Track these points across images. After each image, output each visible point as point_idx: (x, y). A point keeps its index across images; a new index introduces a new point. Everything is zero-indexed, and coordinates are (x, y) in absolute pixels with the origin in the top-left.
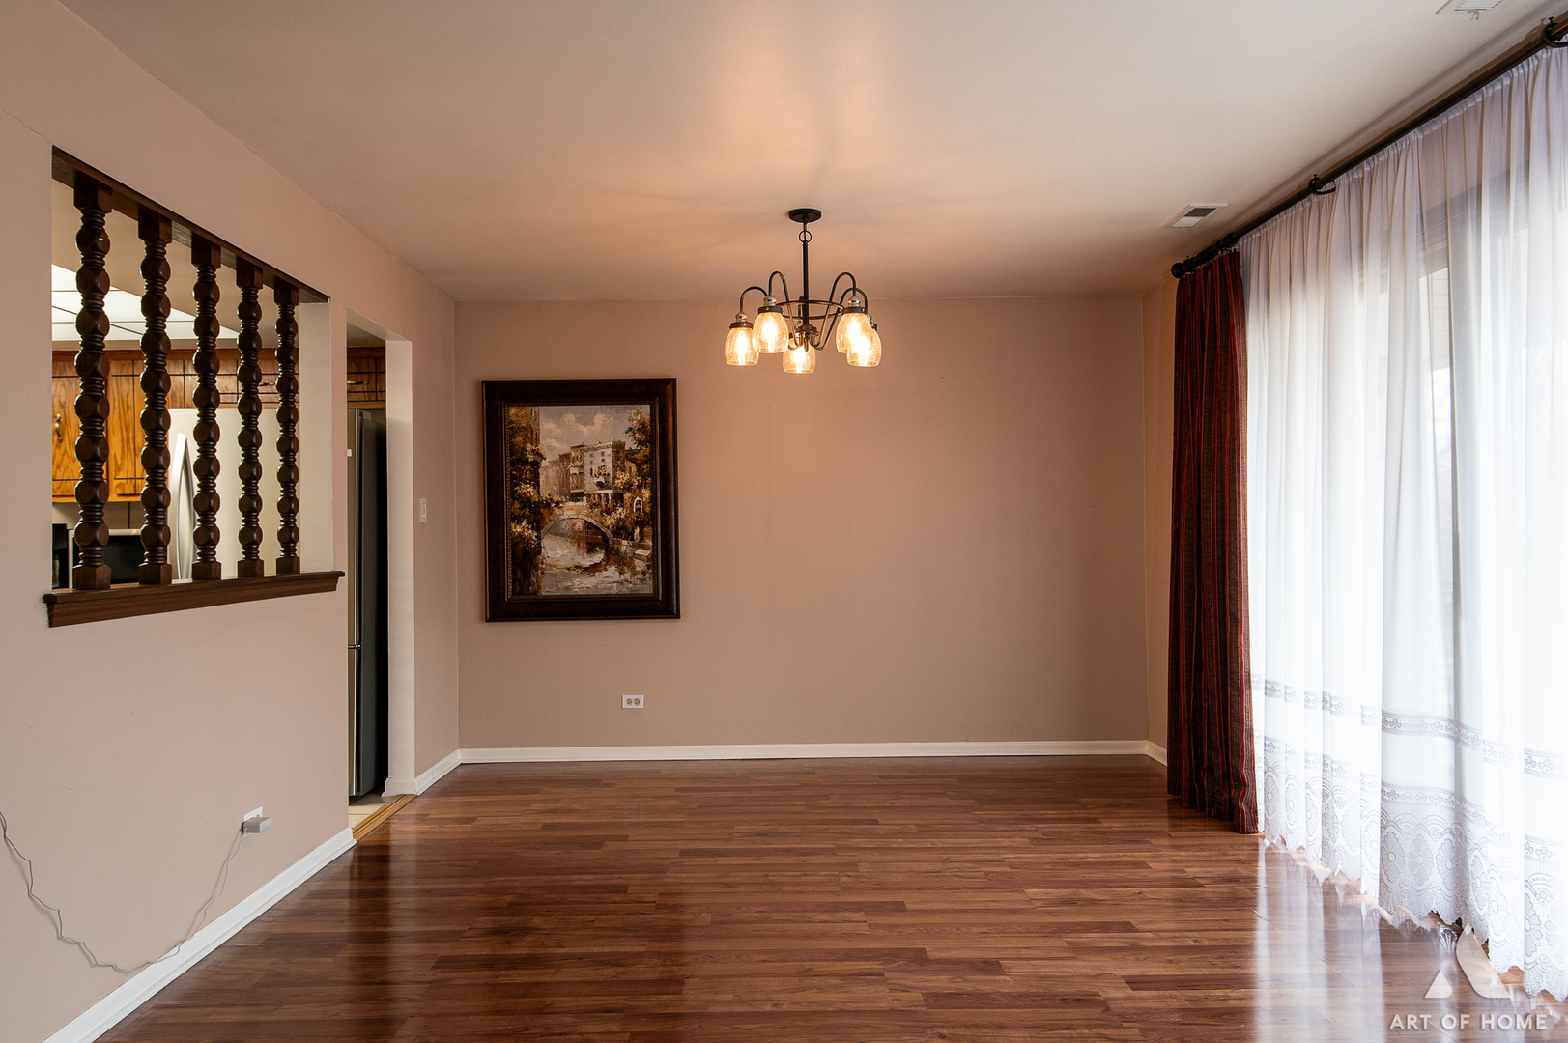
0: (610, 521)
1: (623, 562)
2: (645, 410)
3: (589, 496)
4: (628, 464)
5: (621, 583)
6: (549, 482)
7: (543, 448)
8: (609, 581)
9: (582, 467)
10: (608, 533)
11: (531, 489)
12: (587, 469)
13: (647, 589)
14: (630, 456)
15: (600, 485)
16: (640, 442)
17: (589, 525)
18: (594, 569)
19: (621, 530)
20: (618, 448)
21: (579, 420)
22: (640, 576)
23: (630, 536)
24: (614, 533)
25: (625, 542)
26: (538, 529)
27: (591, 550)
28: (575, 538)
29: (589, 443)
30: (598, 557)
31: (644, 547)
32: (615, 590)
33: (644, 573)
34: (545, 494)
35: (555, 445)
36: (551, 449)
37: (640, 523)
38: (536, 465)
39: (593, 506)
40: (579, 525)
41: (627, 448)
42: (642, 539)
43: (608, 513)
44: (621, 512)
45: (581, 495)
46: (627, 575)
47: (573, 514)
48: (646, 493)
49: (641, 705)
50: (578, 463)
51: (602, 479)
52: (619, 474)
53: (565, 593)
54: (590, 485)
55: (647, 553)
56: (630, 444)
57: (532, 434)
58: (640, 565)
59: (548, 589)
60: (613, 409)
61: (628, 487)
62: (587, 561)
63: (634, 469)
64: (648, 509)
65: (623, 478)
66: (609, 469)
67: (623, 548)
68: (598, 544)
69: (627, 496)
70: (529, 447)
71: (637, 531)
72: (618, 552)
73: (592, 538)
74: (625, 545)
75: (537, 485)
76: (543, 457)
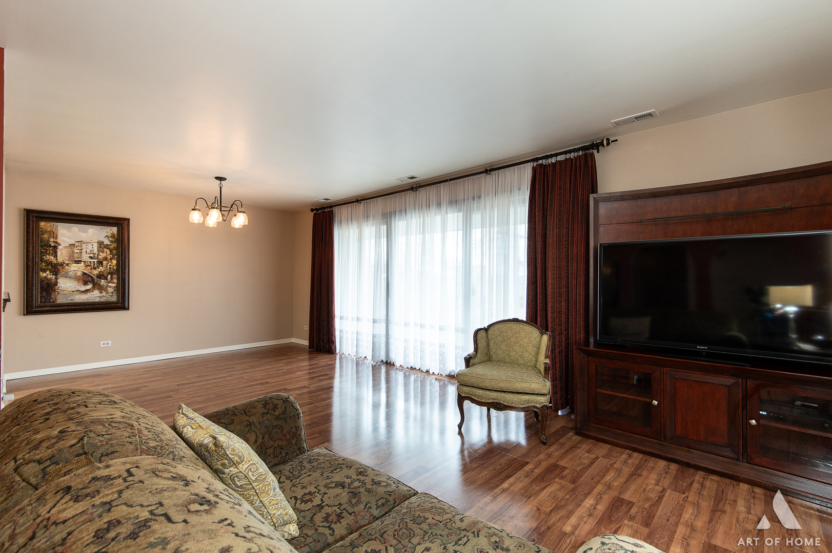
0: (96, 272)
1: (101, 289)
2: (114, 230)
3: (85, 262)
4: (105, 250)
5: (101, 297)
6: (62, 255)
7: (59, 240)
8: (95, 296)
9: (81, 250)
10: (95, 277)
11: (52, 258)
12: (84, 251)
13: (114, 299)
14: (107, 247)
15: (91, 258)
16: (111, 242)
17: (85, 274)
18: (87, 291)
19: (101, 276)
20: (100, 244)
21: (80, 231)
22: (111, 294)
23: (106, 278)
24: (98, 277)
25: (103, 281)
26: (56, 275)
27: (85, 283)
28: (77, 279)
29: (86, 240)
30: (89, 286)
31: (112, 283)
32: (97, 300)
33: (112, 293)
34: (60, 260)
35: (66, 239)
36: (64, 241)
37: (111, 274)
38: (55, 248)
39: (87, 266)
40: (79, 274)
41: (105, 243)
42: (112, 279)
43: (95, 269)
44: (101, 269)
45: (81, 261)
46: (104, 294)
47: (77, 269)
48: (114, 262)
49: (110, 345)
50: (79, 248)
51: (92, 255)
52: (101, 254)
53: (70, 302)
54: (85, 257)
55: (115, 285)
56: (107, 242)
57: (54, 234)
58: (110, 290)
59: (61, 300)
60: (99, 227)
61: (106, 259)
62: (83, 288)
63: (108, 252)
64: (115, 268)
65: (102, 255)
66: (96, 251)
67: (102, 283)
68: (89, 281)
69: (105, 262)
70: (52, 240)
71: (109, 276)
72: (99, 285)
73: (86, 279)
74: (103, 282)
75: (56, 256)
76: (59, 245)
